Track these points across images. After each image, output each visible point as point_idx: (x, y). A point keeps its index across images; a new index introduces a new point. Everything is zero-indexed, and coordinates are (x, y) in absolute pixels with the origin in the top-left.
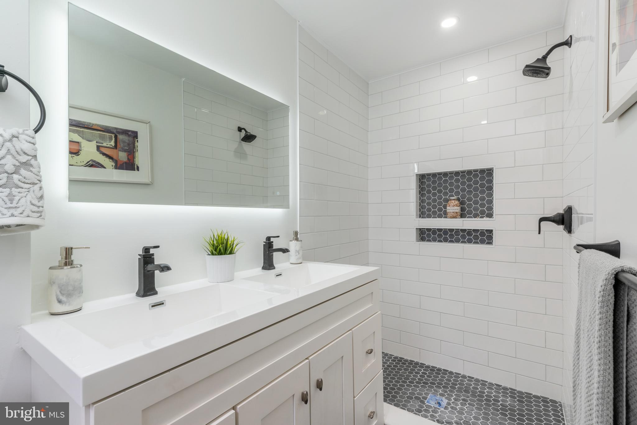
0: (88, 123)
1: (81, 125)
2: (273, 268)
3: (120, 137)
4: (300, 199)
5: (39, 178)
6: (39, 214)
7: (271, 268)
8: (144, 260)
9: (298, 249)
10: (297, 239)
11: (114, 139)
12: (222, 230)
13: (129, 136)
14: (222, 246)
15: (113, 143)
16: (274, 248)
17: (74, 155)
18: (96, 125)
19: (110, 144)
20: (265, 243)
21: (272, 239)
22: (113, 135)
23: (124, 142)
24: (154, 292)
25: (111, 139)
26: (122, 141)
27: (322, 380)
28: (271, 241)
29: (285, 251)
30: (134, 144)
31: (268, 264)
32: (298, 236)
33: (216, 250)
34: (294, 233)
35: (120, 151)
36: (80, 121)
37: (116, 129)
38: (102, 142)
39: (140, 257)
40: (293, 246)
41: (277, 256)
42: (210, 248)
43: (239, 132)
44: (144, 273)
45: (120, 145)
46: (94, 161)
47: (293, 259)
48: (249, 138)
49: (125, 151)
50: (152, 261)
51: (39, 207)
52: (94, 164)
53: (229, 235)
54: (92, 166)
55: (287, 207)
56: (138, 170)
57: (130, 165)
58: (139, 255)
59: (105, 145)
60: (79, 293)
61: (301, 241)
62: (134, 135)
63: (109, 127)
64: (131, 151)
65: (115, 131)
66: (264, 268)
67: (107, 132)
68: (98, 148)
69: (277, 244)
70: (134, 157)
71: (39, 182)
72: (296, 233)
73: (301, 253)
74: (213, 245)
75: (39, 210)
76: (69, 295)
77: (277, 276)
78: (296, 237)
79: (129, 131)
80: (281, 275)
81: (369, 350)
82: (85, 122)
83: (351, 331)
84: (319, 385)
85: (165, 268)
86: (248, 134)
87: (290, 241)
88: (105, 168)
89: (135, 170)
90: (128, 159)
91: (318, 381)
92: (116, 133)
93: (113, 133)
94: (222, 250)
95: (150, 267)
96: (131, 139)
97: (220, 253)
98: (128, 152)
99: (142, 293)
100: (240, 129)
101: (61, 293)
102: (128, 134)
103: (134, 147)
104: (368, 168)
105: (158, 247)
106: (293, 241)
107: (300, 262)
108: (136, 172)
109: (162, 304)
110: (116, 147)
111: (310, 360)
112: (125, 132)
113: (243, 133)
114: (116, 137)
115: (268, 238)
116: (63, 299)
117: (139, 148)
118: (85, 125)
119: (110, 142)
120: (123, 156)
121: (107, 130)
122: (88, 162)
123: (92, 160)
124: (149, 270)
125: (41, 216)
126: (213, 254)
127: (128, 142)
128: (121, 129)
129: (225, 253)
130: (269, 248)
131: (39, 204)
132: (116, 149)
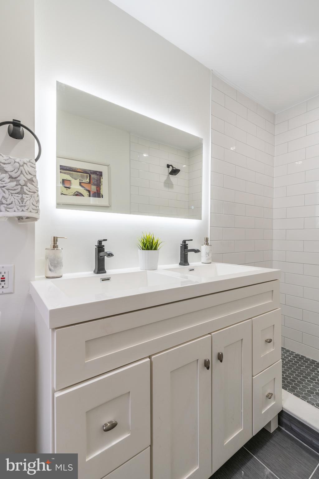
0: (75, 168)
1: (71, 170)
2: (187, 264)
3: (92, 176)
4: (211, 213)
5: (37, 189)
6: (36, 211)
7: (186, 264)
8: (98, 249)
9: (208, 252)
10: (207, 244)
11: (89, 177)
12: (150, 233)
13: (97, 175)
14: (149, 244)
15: (88, 180)
16: (188, 249)
17: (68, 189)
18: (79, 169)
19: (87, 181)
20: (181, 245)
21: (187, 242)
22: (88, 175)
23: (94, 179)
24: (104, 271)
25: (87, 177)
26: (93, 179)
27: (222, 353)
28: (186, 243)
29: (197, 251)
30: (100, 180)
31: (184, 261)
32: (209, 242)
33: (145, 247)
34: (205, 239)
35: (92, 185)
36: (71, 167)
37: (90, 170)
38: (82, 180)
39: (96, 247)
40: (204, 249)
41: (190, 255)
42: (141, 245)
43: (167, 168)
44: (98, 257)
45: (92, 181)
46: (78, 192)
47: (204, 259)
48: (175, 172)
49: (94, 185)
50: (103, 250)
51: (36, 207)
52: (78, 194)
53: (154, 237)
54: (77, 195)
55: (200, 218)
56: (102, 197)
57: (98, 194)
58: (95, 246)
59: (84, 181)
60: (61, 266)
61: (211, 245)
62: (100, 174)
63: (86, 170)
64: (98, 185)
65: (89, 172)
66: (180, 264)
67: (85, 173)
68: (80, 184)
69: (190, 246)
70: (100, 189)
71: (37, 191)
72: (207, 240)
73: (210, 255)
74: (143, 243)
75: (36, 208)
76: (55, 266)
77: (190, 270)
78: (207, 242)
79: (97, 172)
80: (193, 270)
81: (268, 339)
82: (73, 168)
83: (251, 320)
84: (220, 358)
85: (110, 255)
86: (174, 169)
87: (202, 245)
88: (84, 196)
89: (100, 198)
90: (97, 190)
91: (219, 354)
92: (90, 173)
93: (88, 174)
94: (149, 247)
95: (102, 254)
96: (98, 177)
97: (148, 249)
98: (97, 185)
99: (97, 271)
100: (168, 166)
101: (51, 265)
102: (96, 173)
103: (100, 182)
104: (273, 188)
105: (106, 240)
106: (204, 245)
107: (210, 262)
108: (101, 198)
109: (108, 279)
110: (90, 182)
111: (212, 336)
112: (95, 173)
113: (171, 168)
114: (90, 176)
115: (184, 242)
116: (52, 268)
117: (103, 183)
118: (73, 169)
119: (87, 179)
120: (94, 188)
121: (85, 172)
122: (75, 193)
123: (77, 192)
124: (101, 255)
125: (37, 212)
126: (143, 249)
127: (97, 179)
128: (93, 171)
129: (151, 249)
130: (185, 249)
131: (36, 205)
132: (90, 184)
